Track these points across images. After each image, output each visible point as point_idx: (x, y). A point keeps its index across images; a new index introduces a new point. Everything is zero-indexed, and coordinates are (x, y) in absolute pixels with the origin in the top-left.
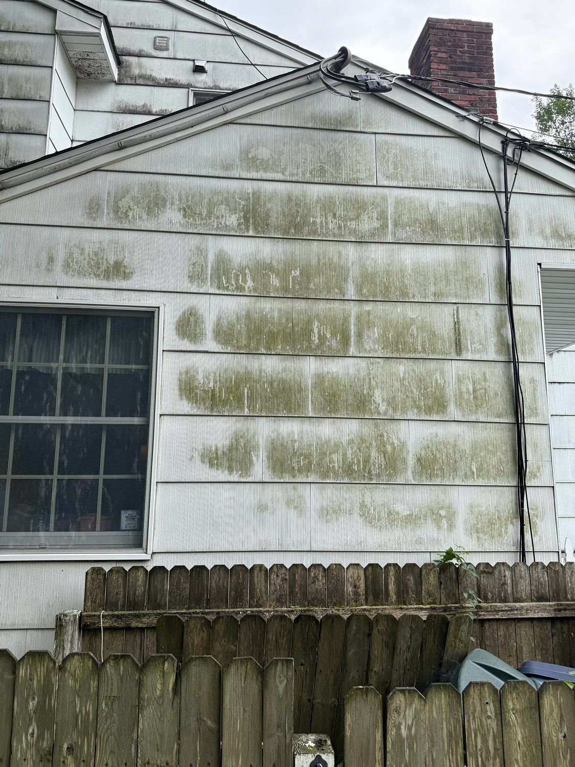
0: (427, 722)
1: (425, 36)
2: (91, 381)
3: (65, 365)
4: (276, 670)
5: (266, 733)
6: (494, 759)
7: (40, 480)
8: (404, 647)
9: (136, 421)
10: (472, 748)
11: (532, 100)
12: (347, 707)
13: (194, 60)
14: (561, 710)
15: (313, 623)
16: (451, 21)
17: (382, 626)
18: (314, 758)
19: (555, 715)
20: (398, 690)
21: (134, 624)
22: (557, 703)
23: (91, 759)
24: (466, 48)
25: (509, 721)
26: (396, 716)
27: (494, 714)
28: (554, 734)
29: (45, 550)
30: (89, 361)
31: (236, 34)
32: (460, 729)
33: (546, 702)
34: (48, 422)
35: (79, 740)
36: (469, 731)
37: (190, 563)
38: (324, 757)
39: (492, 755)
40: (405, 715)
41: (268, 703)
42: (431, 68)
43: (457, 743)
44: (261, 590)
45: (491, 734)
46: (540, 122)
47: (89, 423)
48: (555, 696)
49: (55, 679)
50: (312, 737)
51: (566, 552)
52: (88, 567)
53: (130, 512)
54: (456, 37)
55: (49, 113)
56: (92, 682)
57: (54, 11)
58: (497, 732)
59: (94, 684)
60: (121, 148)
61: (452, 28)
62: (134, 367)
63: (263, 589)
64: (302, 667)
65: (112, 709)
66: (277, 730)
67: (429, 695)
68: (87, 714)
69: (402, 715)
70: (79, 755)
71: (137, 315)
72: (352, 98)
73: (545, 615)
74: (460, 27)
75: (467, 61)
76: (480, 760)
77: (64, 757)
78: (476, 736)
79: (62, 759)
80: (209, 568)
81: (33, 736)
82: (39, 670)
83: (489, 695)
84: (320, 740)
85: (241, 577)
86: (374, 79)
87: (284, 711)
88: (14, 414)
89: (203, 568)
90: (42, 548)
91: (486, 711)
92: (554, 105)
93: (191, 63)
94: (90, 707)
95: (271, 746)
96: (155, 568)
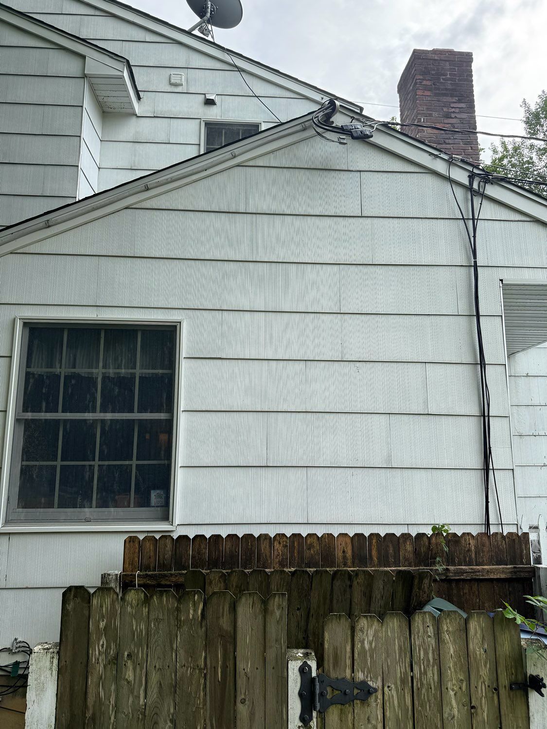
0: (384, 639)
1: (411, 66)
2: (125, 383)
3: (104, 371)
4: (274, 601)
5: (268, 644)
6: (433, 667)
7: (84, 466)
8: (379, 597)
9: (162, 416)
10: (417, 658)
11: (521, 106)
12: (326, 628)
13: (205, 94)
14: (483, 632)
15: (306, 577)
16: (435, 51)
17: (361, 579)
18: (302, 663)
19: (478, 635)
20: (362, 616)
21: (163, 582)
22: (480, 626)
23: (144, 663)
24: (448, 76)
25: (444, 639)
26: (361, 634)
27: (433, 634)
28: (477, 649)
29: (90, 523)
30: (123, 367)
31: (241, 69)
32: (408, 644)
33: (472, 626)
34: (91, 418)
35: (136, 649)
36: (415, 646)
37: (208, 533)
38: (309, 662)
39: (431, 664)
40: (367, 634)
41: (269, 624)
42: (417, 95)
43: (405, 654)
44: (266, 556)
45: (431, 648)
46: (529, 126)
47: (124, 418)
48: (479, 622)
49: (118, 607)
50: (302, 651)
51: (540, 528)
52: (126, 536)
53: (158, 491)
54: (440, 66)
55: (80, 147)
56: (144, 609)
57: (83, 57)
58: (435, 647)
59: (145, 610)
60: (147, 189)
61: (436, 58)
62: (161, 371)
63: (268, 554)
64: (298, 612)
65: (158, 627)
66: (276, 643)
67: (385, 620)
68: (141, 631)
69: (365, 633)
70: (135, 660)
71: (163, 329)
72: (341, 143)
73: (503, 576)
74: (443, 57)
75: (450, 87)
76: (422, 667)
77: (126, 661)
78: (420, 650)
79: (124, 663)
80: (224, 537)
81: (103, 647)
82: (107, 600)
83: (430, 621)
84: (307, 653)
85: (250, 544)
86: (358, 128)
87: (280, 630)
88: (63, 412)
89: (219, 536)
90: (88, 521)
91: (427, 632)
92: (541, 110)
93: (203, 96)
94: (143, 626)
95: (271, 654)
96: (180, 537)
